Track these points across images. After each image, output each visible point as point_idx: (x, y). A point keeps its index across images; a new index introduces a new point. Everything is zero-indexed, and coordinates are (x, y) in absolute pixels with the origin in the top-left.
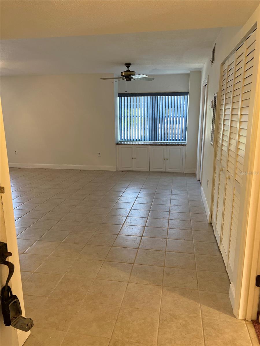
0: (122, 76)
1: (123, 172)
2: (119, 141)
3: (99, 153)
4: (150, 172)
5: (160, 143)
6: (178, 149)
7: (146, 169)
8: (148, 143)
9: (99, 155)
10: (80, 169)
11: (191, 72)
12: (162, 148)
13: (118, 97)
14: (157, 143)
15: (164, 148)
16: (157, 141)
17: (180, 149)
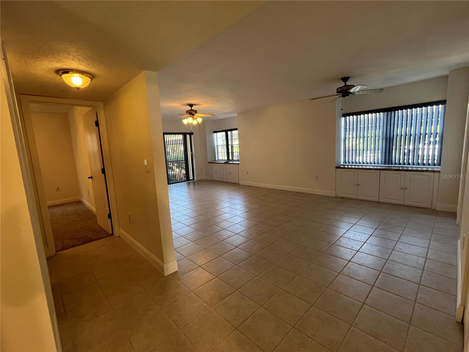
0: (338, 92)
1: (342, 198)
2: (342, 164)
3: (317, 177)
4: (378, 202)
5: (396, 168)
6: (426, 176)
7: (373, 198)
8: (379, 168)
9: (317, 178)
10: (297, 191)
11: (450, 71)
12: (399, 174)
13: (343, 118)
14: (393, 168)
15: (401, 174)
16: (392, 164)
17: (428, 176)
